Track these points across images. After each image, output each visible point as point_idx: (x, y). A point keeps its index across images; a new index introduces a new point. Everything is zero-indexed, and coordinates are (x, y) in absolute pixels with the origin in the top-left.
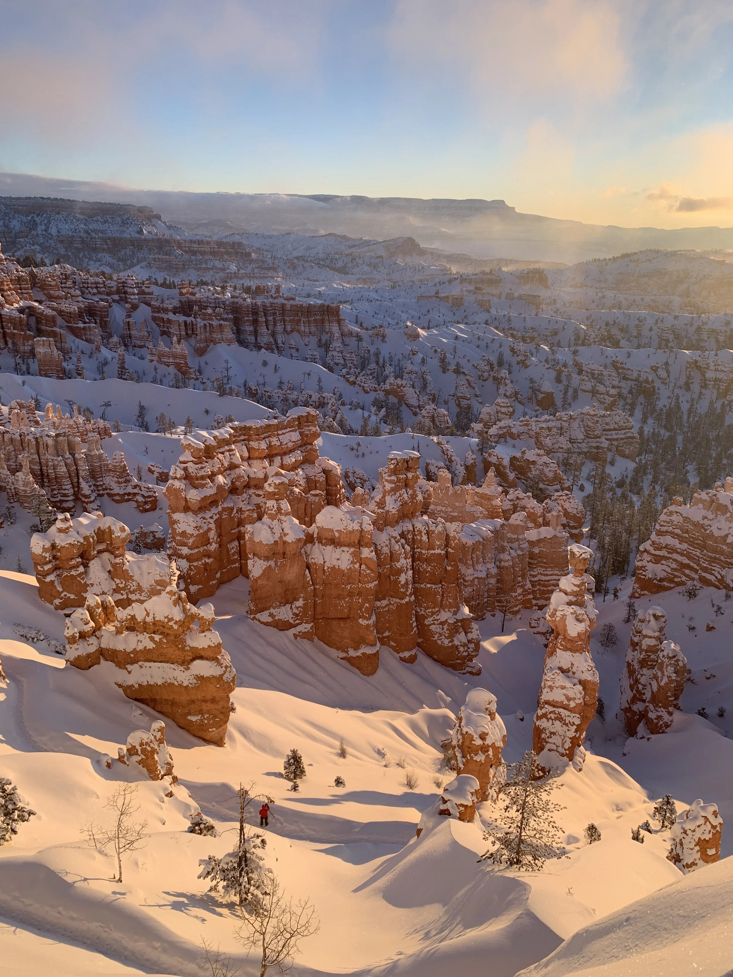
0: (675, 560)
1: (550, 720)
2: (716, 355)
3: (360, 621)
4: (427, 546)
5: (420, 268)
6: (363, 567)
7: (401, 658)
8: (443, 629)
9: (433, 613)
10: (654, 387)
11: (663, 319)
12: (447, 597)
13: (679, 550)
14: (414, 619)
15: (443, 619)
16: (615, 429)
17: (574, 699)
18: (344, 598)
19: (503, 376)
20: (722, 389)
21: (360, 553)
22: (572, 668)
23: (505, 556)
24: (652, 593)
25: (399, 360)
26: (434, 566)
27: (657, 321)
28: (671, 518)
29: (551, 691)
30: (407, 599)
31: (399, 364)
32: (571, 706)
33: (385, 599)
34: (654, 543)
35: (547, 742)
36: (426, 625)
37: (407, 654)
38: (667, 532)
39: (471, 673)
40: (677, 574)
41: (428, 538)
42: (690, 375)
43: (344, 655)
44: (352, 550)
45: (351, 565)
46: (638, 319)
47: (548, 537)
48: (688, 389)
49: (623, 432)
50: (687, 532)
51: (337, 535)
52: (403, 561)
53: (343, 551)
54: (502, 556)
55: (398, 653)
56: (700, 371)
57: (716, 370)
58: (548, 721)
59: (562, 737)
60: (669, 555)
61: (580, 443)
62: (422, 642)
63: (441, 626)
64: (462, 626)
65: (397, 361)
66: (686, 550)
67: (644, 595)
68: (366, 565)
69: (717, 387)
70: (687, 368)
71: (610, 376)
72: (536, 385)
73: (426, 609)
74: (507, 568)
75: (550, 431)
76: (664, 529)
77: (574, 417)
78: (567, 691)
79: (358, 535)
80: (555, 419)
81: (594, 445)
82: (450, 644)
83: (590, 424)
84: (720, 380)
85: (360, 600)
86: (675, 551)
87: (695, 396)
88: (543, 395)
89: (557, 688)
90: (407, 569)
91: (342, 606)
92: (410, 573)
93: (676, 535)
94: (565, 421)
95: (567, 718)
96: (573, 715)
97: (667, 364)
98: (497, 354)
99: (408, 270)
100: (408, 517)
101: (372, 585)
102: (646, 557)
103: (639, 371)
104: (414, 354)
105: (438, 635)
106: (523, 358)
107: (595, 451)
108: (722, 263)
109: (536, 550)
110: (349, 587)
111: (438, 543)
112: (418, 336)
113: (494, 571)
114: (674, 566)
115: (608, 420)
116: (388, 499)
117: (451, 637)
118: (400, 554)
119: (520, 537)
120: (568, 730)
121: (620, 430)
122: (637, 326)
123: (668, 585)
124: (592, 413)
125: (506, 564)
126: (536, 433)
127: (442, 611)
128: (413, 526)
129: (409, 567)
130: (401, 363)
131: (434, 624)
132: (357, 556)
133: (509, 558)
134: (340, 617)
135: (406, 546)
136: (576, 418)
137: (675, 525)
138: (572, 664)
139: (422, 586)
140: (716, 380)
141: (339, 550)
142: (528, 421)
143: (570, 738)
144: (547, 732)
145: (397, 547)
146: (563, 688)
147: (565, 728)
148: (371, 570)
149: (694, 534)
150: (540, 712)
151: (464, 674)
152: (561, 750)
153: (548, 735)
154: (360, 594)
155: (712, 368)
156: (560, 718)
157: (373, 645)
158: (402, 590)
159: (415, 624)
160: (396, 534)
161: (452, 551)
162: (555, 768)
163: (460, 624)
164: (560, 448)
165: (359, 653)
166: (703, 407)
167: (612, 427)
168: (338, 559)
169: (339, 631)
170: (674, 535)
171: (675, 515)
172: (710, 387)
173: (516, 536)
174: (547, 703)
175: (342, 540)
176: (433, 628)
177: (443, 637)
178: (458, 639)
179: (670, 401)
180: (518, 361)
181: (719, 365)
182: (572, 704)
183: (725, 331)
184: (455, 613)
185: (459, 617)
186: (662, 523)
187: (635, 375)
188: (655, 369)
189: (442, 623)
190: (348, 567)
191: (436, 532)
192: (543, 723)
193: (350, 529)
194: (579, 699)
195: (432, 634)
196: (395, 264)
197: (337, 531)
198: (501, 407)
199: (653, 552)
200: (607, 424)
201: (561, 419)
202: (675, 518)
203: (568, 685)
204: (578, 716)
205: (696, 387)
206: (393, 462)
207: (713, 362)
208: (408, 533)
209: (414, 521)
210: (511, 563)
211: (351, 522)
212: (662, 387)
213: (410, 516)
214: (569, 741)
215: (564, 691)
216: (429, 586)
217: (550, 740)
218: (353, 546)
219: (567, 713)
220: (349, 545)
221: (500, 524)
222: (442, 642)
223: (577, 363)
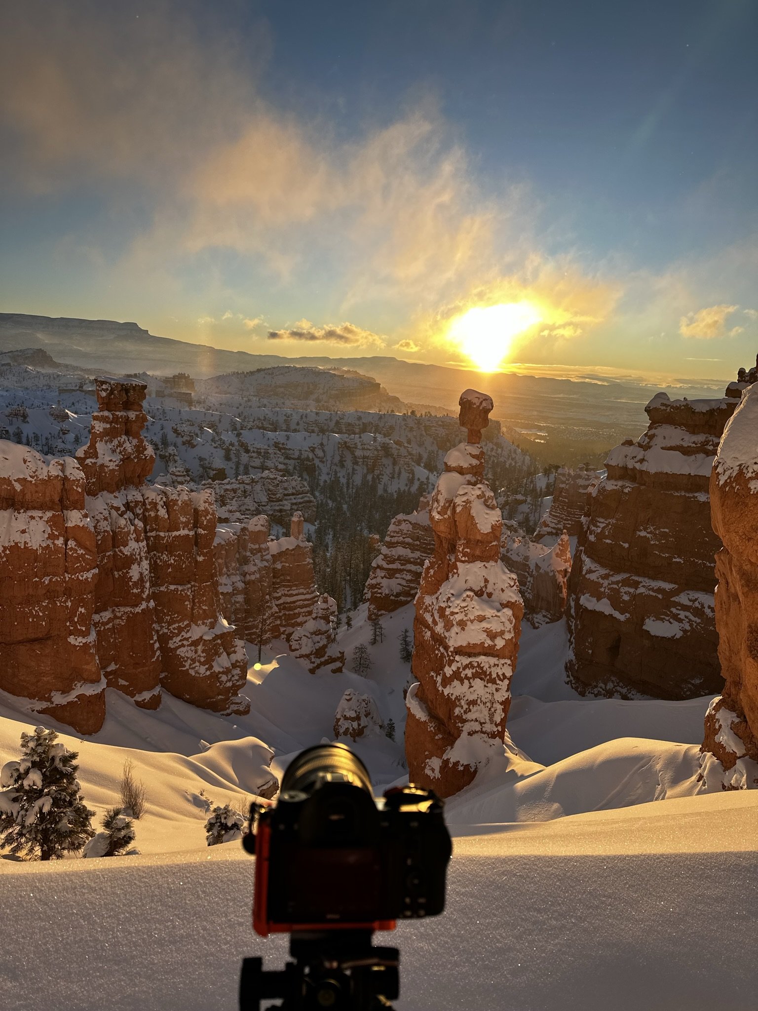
0: (409, 571)
1: (466, 682)
2: (360, 437)
3: (72, 640)
4: (167, 525)
5: (55, 376)
6: (71, 543)
7: (138, 704)
8: (196, 652)
9: (180, 630)
10: (314, 464)
11: (306, 415)
12: (199, 602)
13: (412, 560)
14: (155, 638)
15: (195, 637)
16: (293, 494)
17: (502, 633)
18: (38, 602)
19: (172, 452)
20: (370, 465)
21: (65, 520)
22: (486, 586)
23: (250, 568)
24: (389, 612)
25: (47, 439)
26: (179, 556)
27: (302, 416)
28: (400, 527)
29: (463, 629)
30: (144, 605)
31: (47, 444)
32: (498, 647)
33: (106, 610)
34: (386, 556)
35: (465, 721)
36: (172, 650)
37: (146, 696)
38: (398, 543)
39: (238, 712)
40: (413, 585)
41: (168, 512)
42: (342, 454)
43: (44, 705)
44: (49, 514)
45: (49, 542)
46: (285, 415)
47: (291, 548)
48: (343, 466)
49: (300, 496)
50: (418, 539)
51: (18, 487)
52: (133, 545)
53: (32, 518)
54: (246, 568)
55: (133, 696)
56: (350, 450)
57: (363, 449)
58: (462, 684)
59: (489, 704)
60: (402, 567)
61: (265, 506)
62: (165, 677)
63: (193, 648)
64: (222, 644)
65: (44, 440)
66: (419, 558)
67: (381, 615)
68: (75, 540)
69: (365, 463)
70: (339, 448)
71: (275, 454)
72: (207, 462)
73: (170, 624)
74: (253, 582)
75: (235, 493)
76: (394, 540)
77: (255, 480)
78: (489, 623)
79: (59, 487)
80: (237, 482)
81: (277, 508)
82: (208, 673)
83: (271, 487)
84: (367, 457)
85: (69, 604)
86: (408, 561)
87: (350, 471)
88: (215, 472)
89: (472, 621)
90: (141, 558)
91: (38, 616)
92: (145, 564)
93: (408, 544)
94: (247, 484)
95: (493, 669)
96: (503, 661)
97: (322, 444)
98: (160, 436)
99: (42, 378)
100: (133, 483)
101: (89, 575)
102: (380, 573)
103: (300, 450)
104: (64, 434)
105: (189, 661)
106: (188, 439)
107: (279, 514)
108: (342, 377)
109: (279, 566)
110: (46, 580)
111: (184, 520)
112: (67, 416)
113: (241, 585)
114: (409, 577)
115: (286, 485)
116: (100, 446)
117: (208, 662)
118: (128, 533)
119: (263, 546)
120: (497, 690)
121: (298, 495)
122: (285, 421)
123: (405, 599)
124: (272, 477)
125: (253, 577)
126: (221, 496)
127: (193, 626)
128: (143, 495)
129: (143, 554)
130: (50, 442)
131: (183, 646)
132: (58, 525)
133: (255, 568)
134: (33, 636)
135: (136, 521)
136: (258, 482)
137: (406, 534)
138: (486, 581)
139: (163, 589)
140: (364, 457)
141: (23, 516)
142: (211, 484)
143: (501, 704)
144: (463, 702)
145: (122, 522)
146: (481, 619)
147: (492, 687)
148: (85, 548)
149: (425, 540)
150: (448, 671)
151: (228, 715)
152: (489, 727)
153: (465, 707)
154: (68, 592)
155: (359, 447)
156: (481, 674)
157: (96, 681)
158: (135, 591)
159: (157, 645)
160: (119, 503)
161: (203, 532)
162: (484, 761)
163: (219, 641)
164: (246, 509)
165: (72, 697)
166: (358, 480)
167: (290, 492)
168: (23, 532)
169: (33, 664)
170: (404, 545)
171: (403, 524)
172: (360, 463)
173: (257, 546)
174: (459, 651)
175: (28, 497)
176: (181, 652)
177: (197, 664)
178: (219, 664)
179: (330, 476)
180: (183, 442)
181: (365, 445)
182: (500, 643)
183: (359, 425)
184: (212, 626)
185: (217, 631)
186: (392, 534)
187: (297, 454)
188: (313, 450)
189: (195, 643)
190: (44, 545)
191: (180, 503)
192: (455, 690)
193: (43, 475)
194: (509, 631)
195: (180, 661)
196: (26, 371)
197: (18, 480)
198: (177, 476)
199: (385, 565)
200: (286, 489)
201: (243, 483)
202: (405, 527)
203: (489, 612)
204: (509, 662)
205: (349, 464)
206: (104, 387)
207: (360, 441)
208: (136, 506)
209: (144, 488)
210: (258, 576)
211: (44, 466)
212: (321, 465)
213: (136, 480)
214: (500, 707)
215: (485, 625)
216: (172, 587)
217: (469, 716)
218: (50, 509)
219: (493, 660)
220: (42, 507)
221: (240, 528)
222: (197, 672)
223: (243, 443)
